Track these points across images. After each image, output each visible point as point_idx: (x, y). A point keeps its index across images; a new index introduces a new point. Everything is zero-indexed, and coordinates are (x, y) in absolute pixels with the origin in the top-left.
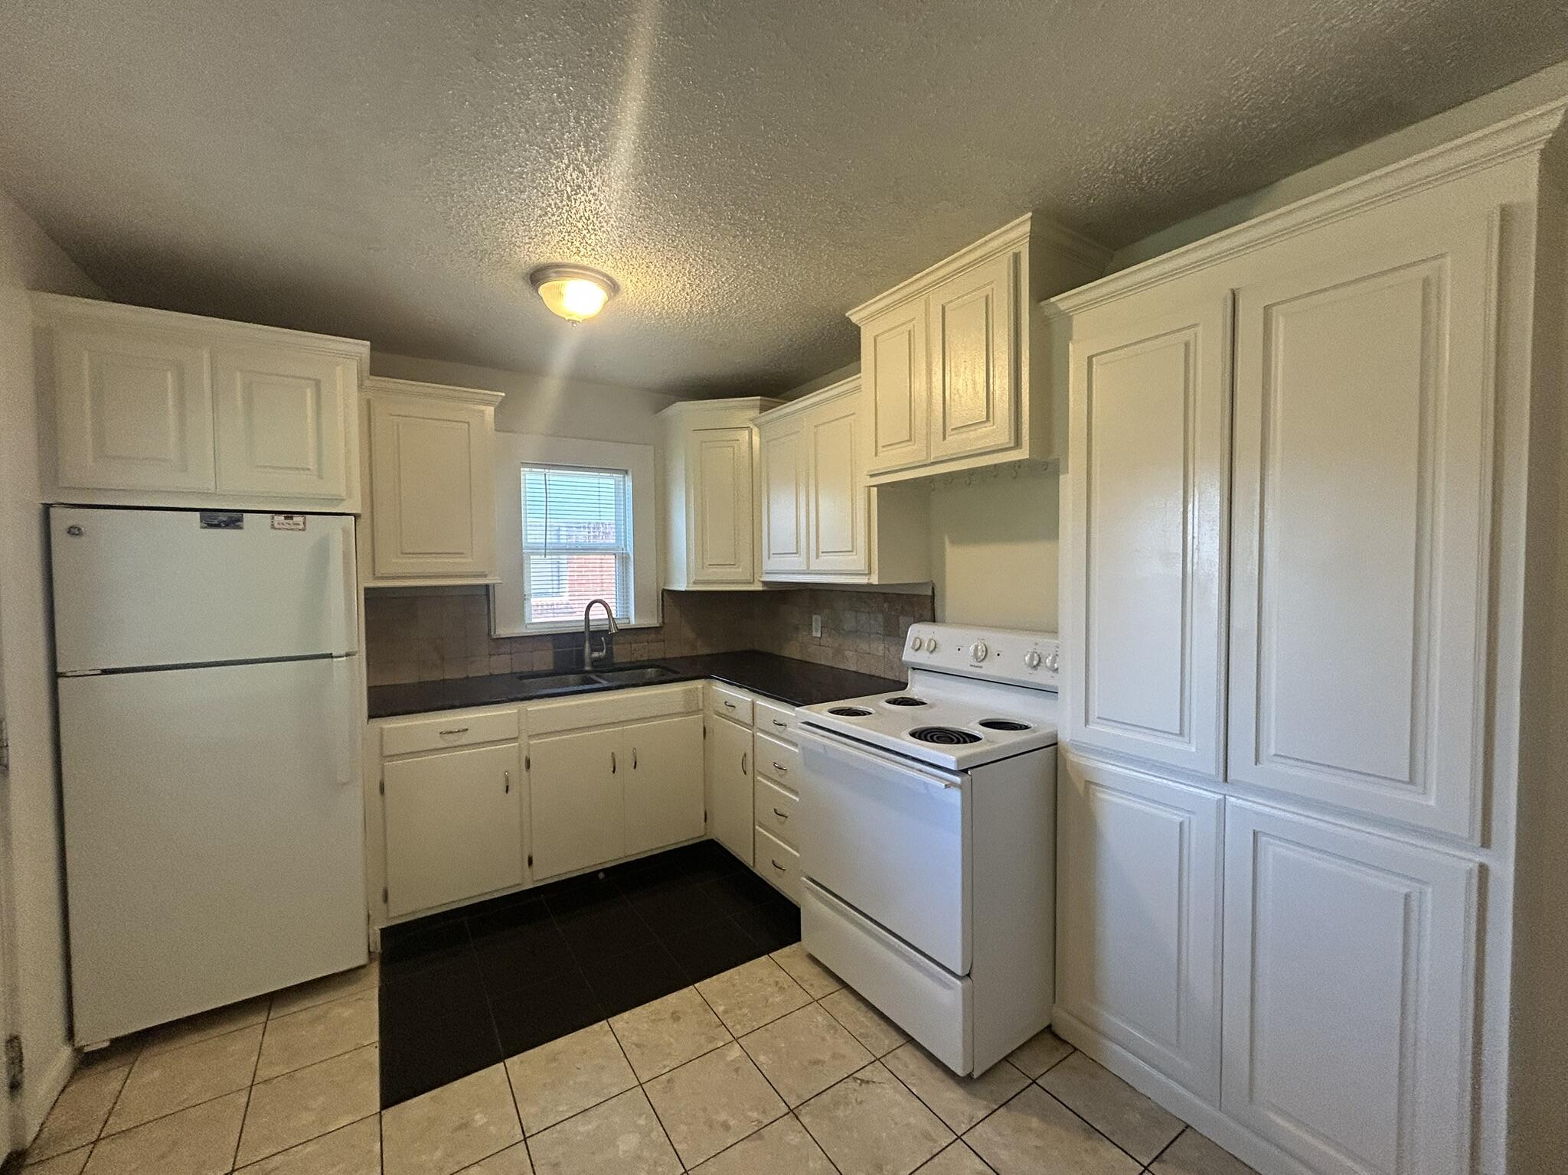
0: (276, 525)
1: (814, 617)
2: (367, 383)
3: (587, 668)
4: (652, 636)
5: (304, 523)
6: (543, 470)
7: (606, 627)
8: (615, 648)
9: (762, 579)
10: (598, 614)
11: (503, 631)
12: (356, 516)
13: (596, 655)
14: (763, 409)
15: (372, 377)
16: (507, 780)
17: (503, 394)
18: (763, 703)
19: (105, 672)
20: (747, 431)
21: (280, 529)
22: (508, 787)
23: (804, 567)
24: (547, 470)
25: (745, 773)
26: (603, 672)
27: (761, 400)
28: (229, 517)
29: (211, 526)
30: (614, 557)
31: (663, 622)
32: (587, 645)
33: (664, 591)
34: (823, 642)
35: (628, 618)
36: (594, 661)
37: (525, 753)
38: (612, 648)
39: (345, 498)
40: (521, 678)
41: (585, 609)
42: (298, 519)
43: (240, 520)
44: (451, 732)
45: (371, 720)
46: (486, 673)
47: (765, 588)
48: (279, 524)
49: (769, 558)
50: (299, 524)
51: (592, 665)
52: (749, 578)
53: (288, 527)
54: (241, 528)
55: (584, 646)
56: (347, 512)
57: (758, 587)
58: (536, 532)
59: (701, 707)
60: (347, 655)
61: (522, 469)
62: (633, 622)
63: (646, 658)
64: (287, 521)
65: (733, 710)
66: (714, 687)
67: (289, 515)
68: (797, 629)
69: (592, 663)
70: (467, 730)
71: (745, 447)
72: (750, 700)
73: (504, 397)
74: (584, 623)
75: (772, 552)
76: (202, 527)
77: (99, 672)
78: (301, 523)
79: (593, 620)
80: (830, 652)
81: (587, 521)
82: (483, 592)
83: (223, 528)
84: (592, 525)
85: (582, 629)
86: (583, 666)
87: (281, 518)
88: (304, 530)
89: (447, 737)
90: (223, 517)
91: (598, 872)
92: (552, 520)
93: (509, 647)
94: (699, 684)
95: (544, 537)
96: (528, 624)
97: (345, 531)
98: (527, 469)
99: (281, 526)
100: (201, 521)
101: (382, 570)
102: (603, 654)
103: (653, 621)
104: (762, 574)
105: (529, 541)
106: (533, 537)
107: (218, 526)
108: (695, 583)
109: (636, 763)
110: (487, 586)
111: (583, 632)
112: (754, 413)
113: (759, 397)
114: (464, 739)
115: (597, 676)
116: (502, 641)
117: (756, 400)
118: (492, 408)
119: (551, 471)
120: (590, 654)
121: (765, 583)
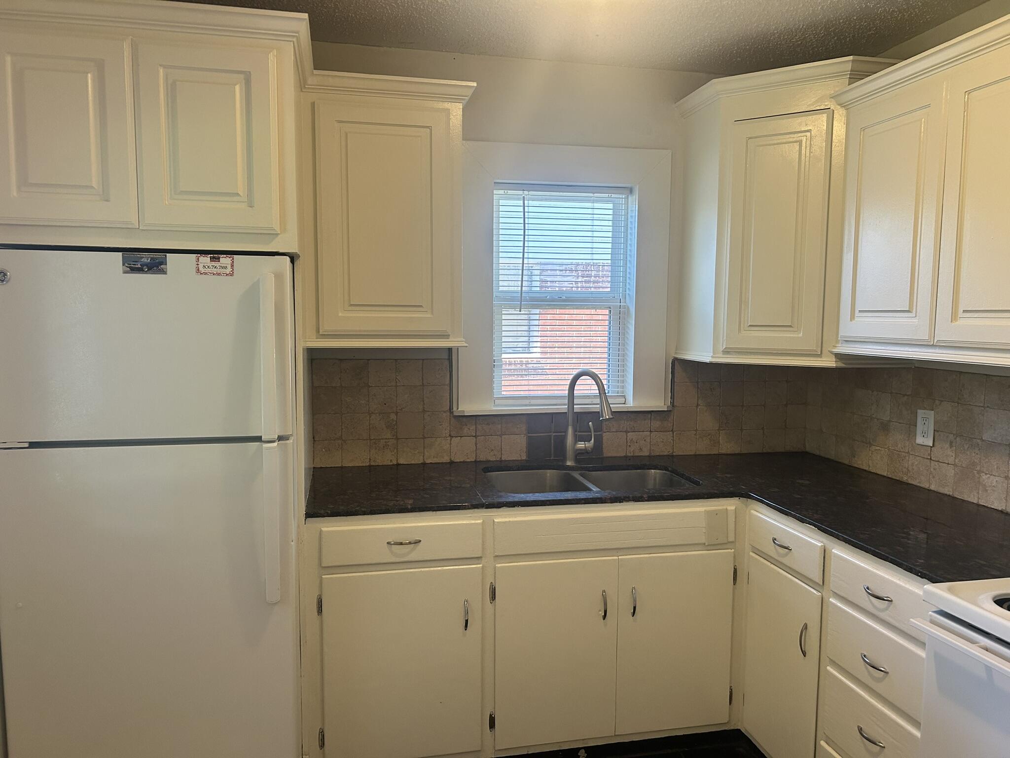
0: (202, 270)
1: (921, 413)
2: (310, 81)
3: (569, 463)
4: (656, 424)
5: (232, 266)
6: (521, 192)
7: (596, 408)
8: (606, 436)
9: (836, 350)
10: (586, 388)
11: (467, 406)
12: (293, 258)
13: (581, 445)
14: (856, 76)
15: (316, 72)
16: (467, 613)
17: (475, 84)
18: (841, 552)
19: (33, 445)
20: (825, 116)
21: (206, 274)
22: (467, 621)
23: (924, 335)
24: (526, 192)
25: (804, 654)
26: (589, 470)
27: (853, 61)
28: (152, 259)
29: (133, 270)
30: (607, 312)
31: (672, 403)
32: (570, 430)
33: (675, 361)
34: (937, 453)
35: (624, 397)
36: (579, 454)
37: (489, 580)
38: (601, 436)
39: (279, 232)
40: (487, 470)
41: (568, 382)
42: (225, 260)
43: (164, 262)
44: (401, 544)
45: (308, 519)
46: (446, 459)
47: (841, 365)
48: (204, 267)
49: (852, 317)
50: (226, 268)
51: (577, 460)
52: (813, 346)
53: (215, 271)
54: (164, 272)
55: (566, 432)
56: (281, 251)
57: (828, 362)
58: (510, 278)
59: (731, 539)
60: (280, 438)
61: (495, 192)
62: (631, 403)
63: (647, 454)
64: (213, 263)
65: (786, 555)
66: (753, 512)
67: (215, 255)
68: (885, 427)
69: (576, 456)
70: (418, 542)
71: (820, 143)
72: (820, 545)
73: (476, 88)
74: (566, 401)
75: (859, 307)
76: (125, 272)
77: (26, 445)
78: (229, 267)
79: (580, 397)
80: (951, 472)
81: (574, 261)
82: (445, 356)
83: (146, 272)
84: (580, 268)
85: (564, 408)
86: (565, 459)
87: (205, 260)
88: (232, 275)
89: (396, 548)
90: (146, 258)
91: (579, 749)
92: (531, 261)
93: (473, 427)
94: (730, 505)
95: (520, 283)
96: (499, 398)
97: (279, 277)
98: (502, 192)
99: (207, 270)
100: (123, 265)
101: (327, 326)
102: (590, 444)
103: (658, 403)
104: (837, 341)
105: (501, 289)
106: (506, 283)
107: (140, 270)
108: (726, 352)
109: (635, 608)
110: (450, 350)
111: (566, 413)
112: (840, 84)
113: (851, 58)
114: (416, 554)
115: (582, 475)
116: (464, 419)
117: (845, 63)
118: (460, 106)
119: (531, 193)
120: (575, 444)
121: (839, 356)
